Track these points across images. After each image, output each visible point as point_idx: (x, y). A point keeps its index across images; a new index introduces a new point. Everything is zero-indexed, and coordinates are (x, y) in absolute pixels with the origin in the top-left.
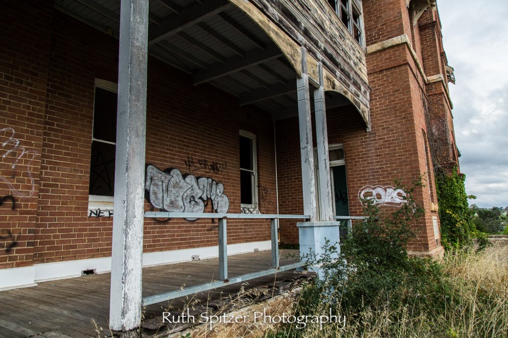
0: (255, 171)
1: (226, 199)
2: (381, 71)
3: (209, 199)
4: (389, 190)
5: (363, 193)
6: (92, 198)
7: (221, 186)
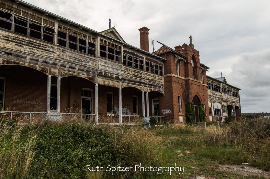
0: (137, 105)
1: (130, 112)
2: (167, 82)
3: (126, 113)
4: (168, 110)
5: (162, 111)
6: (108, 113)
7: (129, 110)
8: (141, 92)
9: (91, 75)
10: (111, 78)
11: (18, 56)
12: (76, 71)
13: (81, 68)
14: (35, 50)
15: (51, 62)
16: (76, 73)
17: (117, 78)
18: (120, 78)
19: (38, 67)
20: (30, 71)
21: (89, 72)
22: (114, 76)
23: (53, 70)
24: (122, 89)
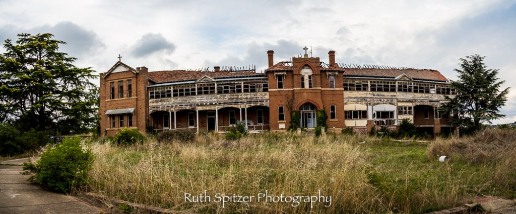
8: (239, 109)
9: (193, 107)
10: (206, 105)
11: (157, 107)
12: (184, 107)
13: (186, 104)
14: (163, 103)
15: (170, 106)
16: (184, 108)
17: (211, 104)
18: (214, 103)
19: (165, 110)
20: (163, 112)
21: (192, 105)
22: (204, 104)
23: (171, 109)
24: (218, 111)
